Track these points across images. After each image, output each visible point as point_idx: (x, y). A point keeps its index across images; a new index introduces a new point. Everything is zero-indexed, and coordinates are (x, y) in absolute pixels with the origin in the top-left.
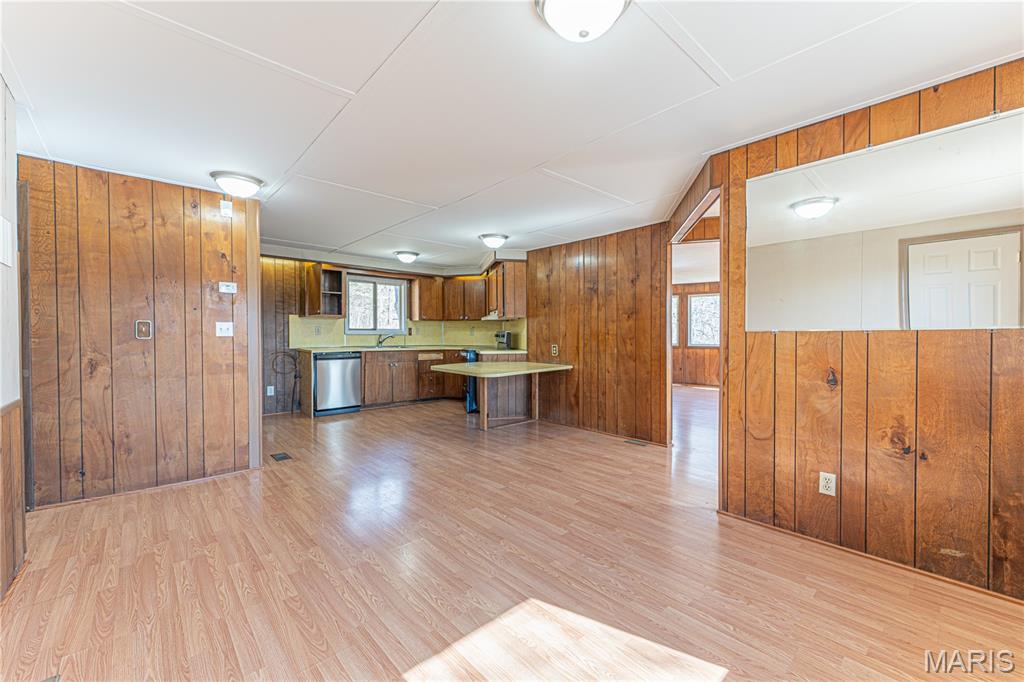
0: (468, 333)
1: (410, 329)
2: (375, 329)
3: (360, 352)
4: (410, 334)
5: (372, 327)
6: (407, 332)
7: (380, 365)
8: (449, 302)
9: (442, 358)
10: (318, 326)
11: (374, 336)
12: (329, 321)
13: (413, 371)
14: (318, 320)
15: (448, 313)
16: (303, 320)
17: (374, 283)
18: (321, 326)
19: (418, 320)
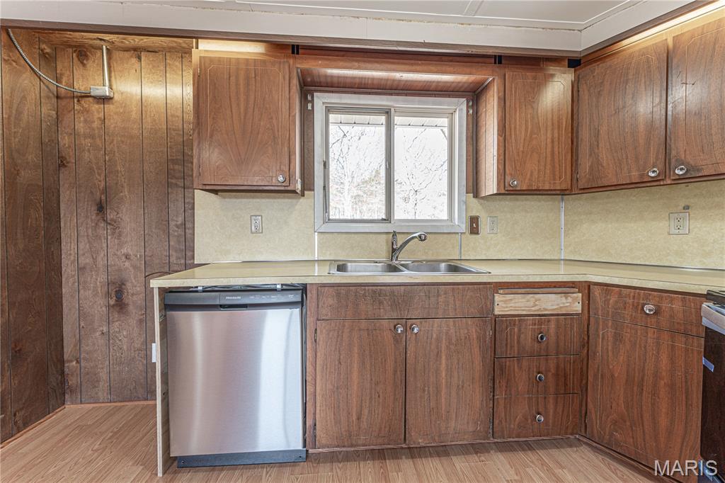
0: (661, 225)
1: (474, 220)
2: (386, 219)
4: (473, 231)
5: (380, 214)
7: (362, 327)
8: (597, 135)
9: (578, 308)
10: (258, 213)
11: (384, 236)
12: (280, 201)
13: (476, 350)
14: (255, 200)
15: (591, 167)
16: (223, 200)
17: (387, 112)
18: (263, 215)
19: (495, 192)
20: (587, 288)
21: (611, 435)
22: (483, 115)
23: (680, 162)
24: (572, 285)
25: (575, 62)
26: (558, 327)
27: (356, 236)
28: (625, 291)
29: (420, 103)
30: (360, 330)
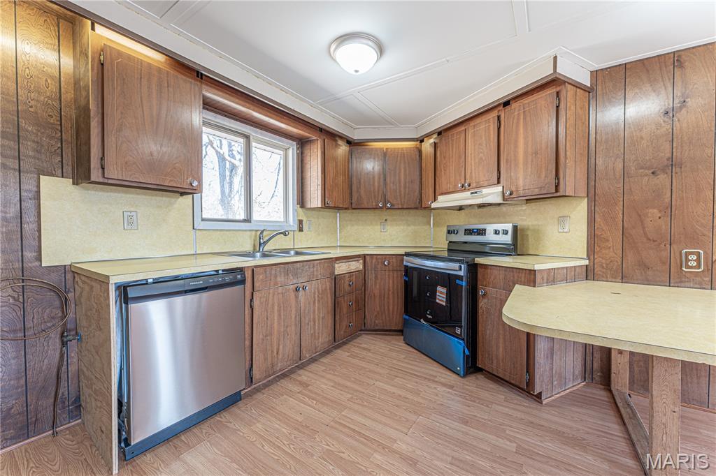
0: (378, 227)
1: (301, 222)
2: (248, 220)
3: (241, 270)
4: (301, 230)
5: (242, 216)
6: (296, 228)
7: (280, 292)
8: (360, 182)
9: (361, 267)
10: (132, 209)
11: (248, 232)
12: (158, 198)
13: (329, 295)
14: (128, 196)
15: (358, 198)
16: (86, 192)
17: (247, 137)
18: (138, 211)
19: (320, 206)
20: (364, 257)
21: (375, 322)
22: (308, 157)
23: (389, 202)
24: (359, 256)
25: (349, 142)
26: (356, 277)
27: (228, 233)
28: (378, 257)
29: (261, 134)
30: (278, 294)
